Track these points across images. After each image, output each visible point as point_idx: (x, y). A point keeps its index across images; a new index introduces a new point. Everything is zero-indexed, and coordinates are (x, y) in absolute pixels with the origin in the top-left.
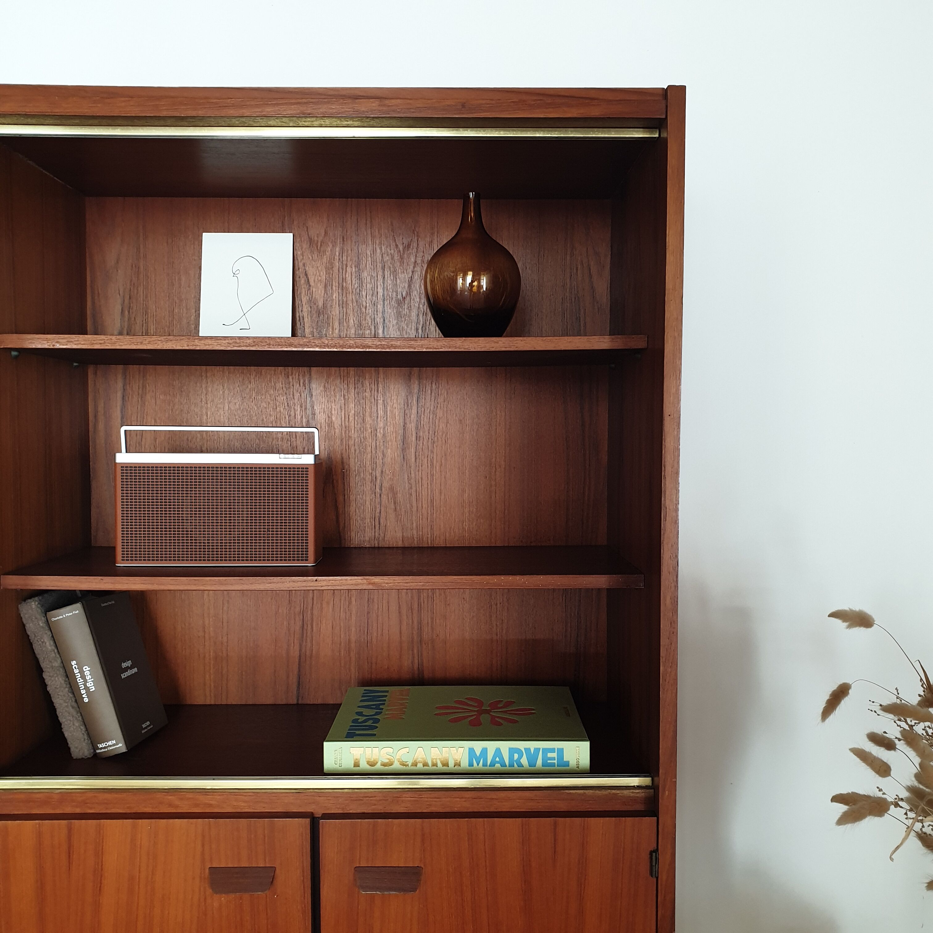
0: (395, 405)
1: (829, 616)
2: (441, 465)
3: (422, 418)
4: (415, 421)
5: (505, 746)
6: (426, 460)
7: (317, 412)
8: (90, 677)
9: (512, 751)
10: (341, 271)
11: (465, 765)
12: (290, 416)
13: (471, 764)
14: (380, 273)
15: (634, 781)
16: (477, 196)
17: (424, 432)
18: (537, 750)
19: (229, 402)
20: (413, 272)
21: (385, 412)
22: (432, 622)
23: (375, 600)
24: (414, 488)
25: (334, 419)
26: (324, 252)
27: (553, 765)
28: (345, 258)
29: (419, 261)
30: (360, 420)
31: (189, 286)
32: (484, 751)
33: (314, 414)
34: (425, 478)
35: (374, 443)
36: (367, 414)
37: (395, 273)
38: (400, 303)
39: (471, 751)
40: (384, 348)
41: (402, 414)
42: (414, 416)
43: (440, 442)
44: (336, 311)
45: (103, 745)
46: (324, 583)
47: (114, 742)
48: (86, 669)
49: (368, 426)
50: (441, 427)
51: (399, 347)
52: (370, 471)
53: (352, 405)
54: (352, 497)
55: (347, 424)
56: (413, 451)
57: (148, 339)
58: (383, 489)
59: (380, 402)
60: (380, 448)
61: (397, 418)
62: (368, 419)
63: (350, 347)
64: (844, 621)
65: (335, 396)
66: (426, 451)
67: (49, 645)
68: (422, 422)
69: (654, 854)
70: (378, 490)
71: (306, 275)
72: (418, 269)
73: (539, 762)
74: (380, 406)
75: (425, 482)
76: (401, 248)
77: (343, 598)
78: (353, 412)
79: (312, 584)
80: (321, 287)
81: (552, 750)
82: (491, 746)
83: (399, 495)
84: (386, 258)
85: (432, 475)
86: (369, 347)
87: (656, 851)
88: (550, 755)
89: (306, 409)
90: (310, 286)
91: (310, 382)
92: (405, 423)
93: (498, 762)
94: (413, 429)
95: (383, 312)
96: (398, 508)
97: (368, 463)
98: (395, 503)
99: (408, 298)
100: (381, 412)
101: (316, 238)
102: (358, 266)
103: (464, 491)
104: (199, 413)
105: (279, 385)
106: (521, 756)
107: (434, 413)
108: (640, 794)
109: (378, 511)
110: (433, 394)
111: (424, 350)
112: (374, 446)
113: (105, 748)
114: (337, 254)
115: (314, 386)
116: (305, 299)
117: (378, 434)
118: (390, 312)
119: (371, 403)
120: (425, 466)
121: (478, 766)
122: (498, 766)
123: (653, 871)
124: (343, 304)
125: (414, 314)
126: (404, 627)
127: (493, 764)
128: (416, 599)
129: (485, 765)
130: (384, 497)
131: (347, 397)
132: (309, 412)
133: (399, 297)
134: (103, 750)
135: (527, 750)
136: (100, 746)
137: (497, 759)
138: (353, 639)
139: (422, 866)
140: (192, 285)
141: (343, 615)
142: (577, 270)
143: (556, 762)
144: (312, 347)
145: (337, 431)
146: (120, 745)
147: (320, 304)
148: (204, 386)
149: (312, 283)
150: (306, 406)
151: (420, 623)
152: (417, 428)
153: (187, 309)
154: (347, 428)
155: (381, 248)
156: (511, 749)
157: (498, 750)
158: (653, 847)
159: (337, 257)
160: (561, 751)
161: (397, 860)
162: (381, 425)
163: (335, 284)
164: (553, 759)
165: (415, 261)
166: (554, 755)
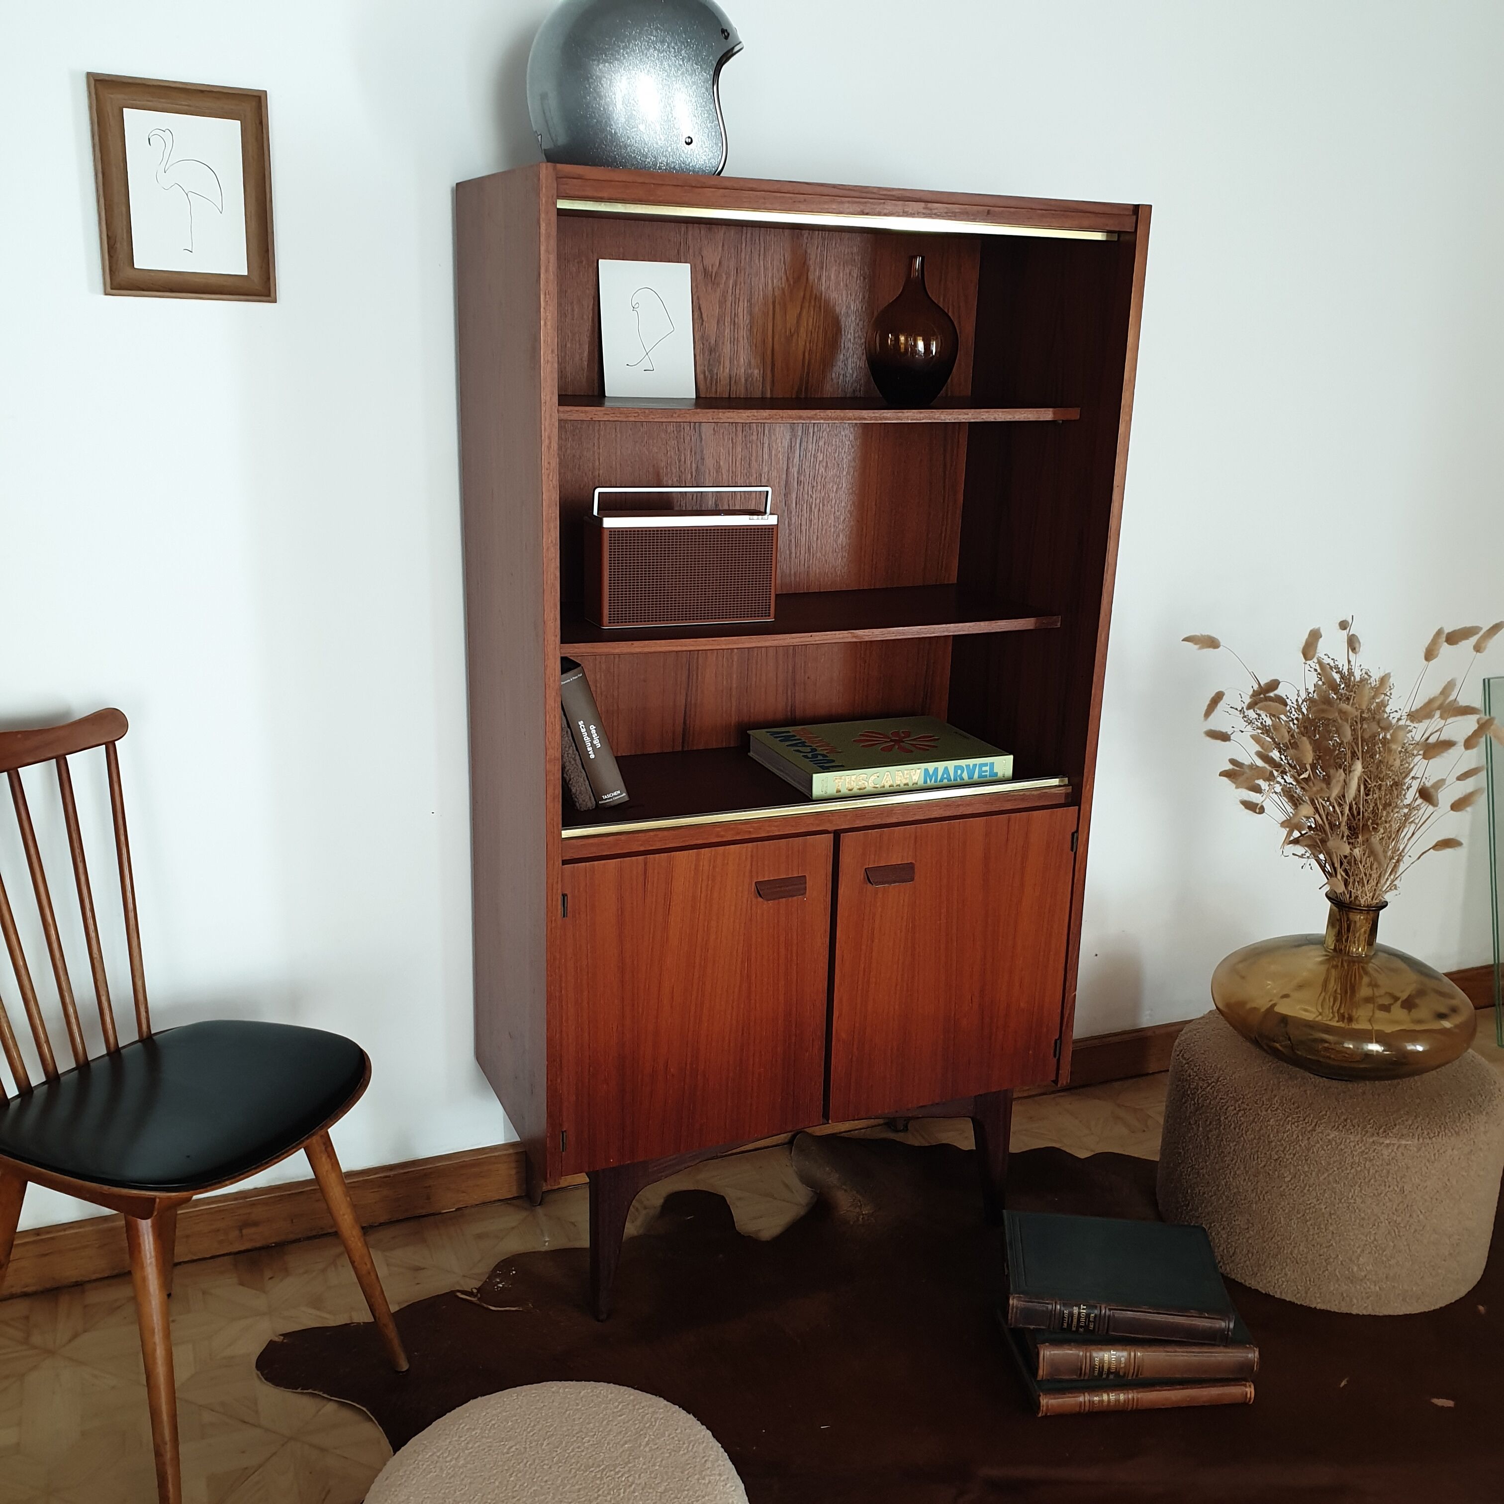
0: (779, 449)
1: (1183, 640)
2: (819, 510)
3: (803, 462)
4: (798, 465)
5: (951, 765)
6: (806, 504)
7: (706, 457)
8: (596, 734)
10: (733, 304)
11: (921, 783)
12: (680, 461)
13: (925, 782)
14: (770, 309)
15: (1055, 782)
16: (922, 261)
17: (805, 476)
18: (975, 765)
20: (801, 308)
21: (770, 456)
22: (805, 665)
24: (793, 535)
25: (721, 463)
26: (718, 284)
27: (986, 776)
28: (738, 291)
30: (747, 465)
32: (936, 769)
33: (703, 459)
34: (804, 523)
36: (753, 458)
37: (783, 310)
39: (926, 770)
41: (785, 459)
42: (796, 460)
43: (819, 488)
44: (727, 350)
45: (609, 796)
46: (817, 638)
47: (619, 792)
48: (592, 728)
50: (820, 471)
53: (739, 449)
56: (794, 495)
59: (766, 445)
61: (781, 462)
62: (754, 463)
64: (1196, 644)
65: (724, 440)
66: (806, 496)
68: (803, 466)
69: (1075, 835)
72: (807, 306)
73: (976, 776)
74: (766, 450)
75: (803, 528)
78: (740, 456)
80: (714, 322)
81: (986, 765)
82: (941, 765)
85: (811, 521)
86: (865, 419)
87: (1077, 831)
88: (984, 769)
90: (704, 322)
92: (788, 468)
93: (946, 778)
94: (796, 473)
100: (766, 457)
101: (710, 269)
103: (838, 536)
104: (592, 458)
106: (962, 772)
107: (815, 457)
108: (1062, 790)
110: (815, 437)
113: (610, 798)
114: (731, 287)
117: (763, 479)
119: (757, 446)
120: (804, 512)
121: (929, 783)
122: (945, 781)
123: (1074, 848)
124: (734, 341)
127: (941, 780)
129: (936, 781)
131: (734, 441)
132: (698, 457)
134: (608, 801)
135: (968, 766)
136: (605, 797)
137: (945, 776)
138: (734, 685)
139: (914, 862)
143: (988, 774)
145: (724, 476)
146: (624, 794)
147: (713, 342)
149: (705, 319)
151: (794, 667)
152: (798, 473)
153: (580, 344)
156: (955, 767)
157: (946, 768)
158: (1074, 829)
159: (730, 291)
160: (992, 764)
161: (896, 859)
162: (766, 469)
163: (728, 319)
164: (986, 771)
165: (804, 297)
166: (987, 768)
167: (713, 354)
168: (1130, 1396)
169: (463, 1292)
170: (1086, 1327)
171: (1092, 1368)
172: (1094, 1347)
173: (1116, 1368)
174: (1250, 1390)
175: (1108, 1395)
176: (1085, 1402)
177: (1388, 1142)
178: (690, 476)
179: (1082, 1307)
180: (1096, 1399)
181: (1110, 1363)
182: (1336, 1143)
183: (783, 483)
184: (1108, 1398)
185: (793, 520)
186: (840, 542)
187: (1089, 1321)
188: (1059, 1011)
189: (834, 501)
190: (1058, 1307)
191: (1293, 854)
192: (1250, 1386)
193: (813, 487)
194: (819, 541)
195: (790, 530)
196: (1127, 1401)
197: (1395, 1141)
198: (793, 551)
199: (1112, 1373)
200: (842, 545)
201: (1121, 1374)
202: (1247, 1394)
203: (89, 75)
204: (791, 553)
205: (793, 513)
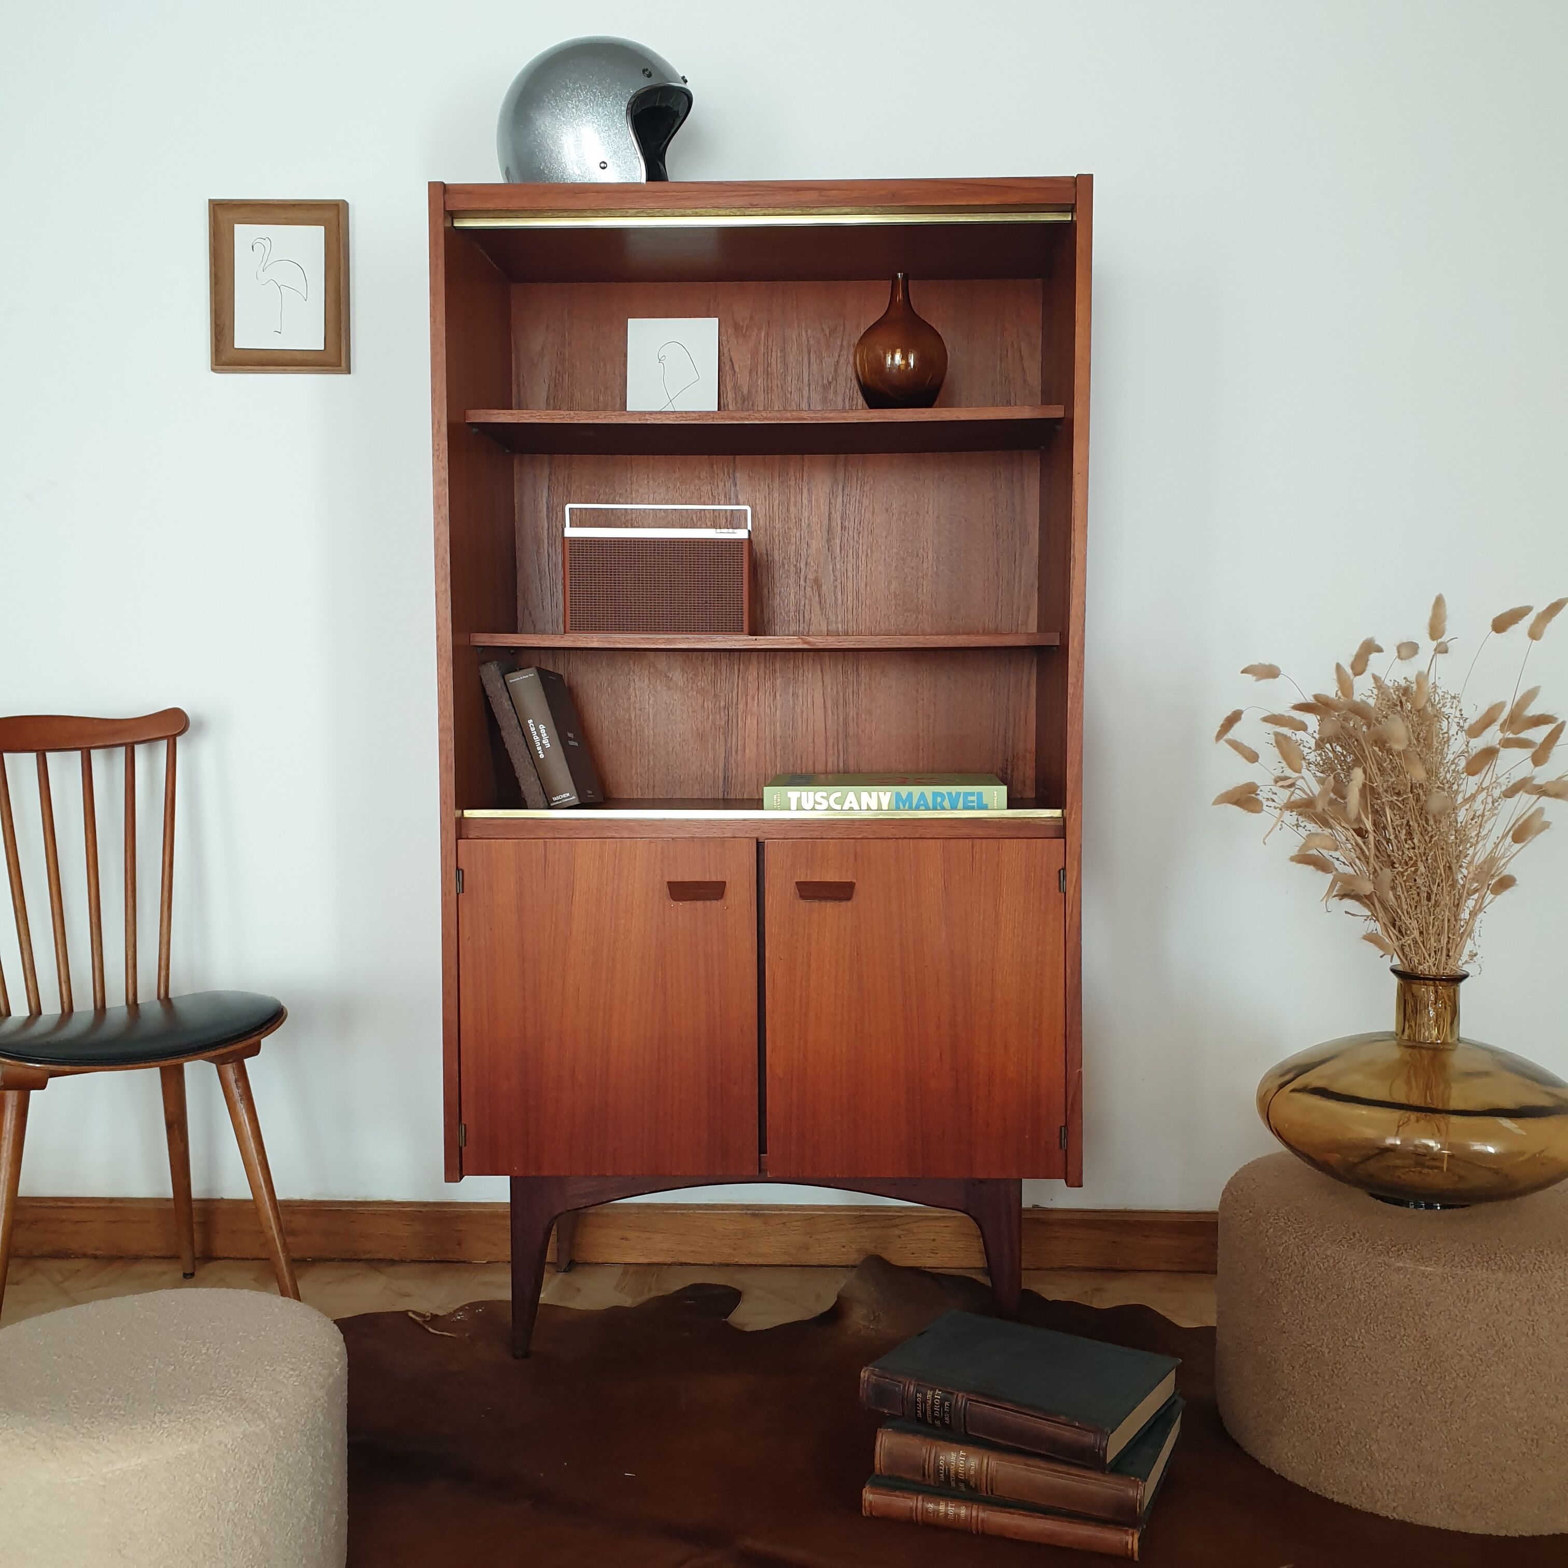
0: (820, 495)
1: (1241, 672)
2: (867, 556)
3: (847, 508)
4: (841, 510)
5: (929, 790)
6: (851, 550)
8: (545, 734)
9: (935, 795)
10: (766, 356)
11: (892, 807)
13: (898, 807)
14: (806, 358)
15: (1047, 813)
16: (906, 278)
17: (849, 522)
18: (958, 794)
19: (654, 493)
20: (839, 356)
21: (810, 501)
22: (857, 718)
23: (800, 694)
24: (839, 581)
26: (750, 336)
27: (972, 807)
28: (770, 342)
29: (845, 343)
30: (785, 510)
31: (614, 373)
32: (910, 795)
34: (850, 568)
35: (798, 534)
36: (792, 504)
37: (820, 358)
38: (826, 388)
39: (898, 794)
40: (818, 420)
41: (827, 504)
42: (839, 505)
44: (761, 398)
45: (558, 798)
46: (763, 642)
47: (568, 795)
48: (542, 727)
49: (793, 516)
50: (867, 516)
51: (829, 419)
52: (795, 563)
53: (776, 495)
54: (777, 591)
55: (771, 514)
56: (838, 542)
57: (603, 414)
58: (808, 581)
60: (805, 538)
61: (822, 507)
62: (792, 509)
63: (787, 419)
64: (1254, 675)
65: (760, 485)
66: (851, 542)
67: (507, 704)
68: (847, 512)
69: (1062, 871)
70: (802, 582)
71: (731, 361)
72: (844, 352)
73: (961, 806)
74: (805, 495)
75: (850, 574)
76: (827, 332)
77: (768, 693)
78: (777, 501)
79: (753, 643)
80: (746, 373)
81: (972, 794)
82: (916, 790)
83: (824, 588)
84: (812, 342)
85: (858, 567)
87: (1064, 869)
88: (970, 798)
89: (730, 498)
90: (735, 372)
91: (734, 471)
92: (830, 514)
93: (922, 805)
94: (839, 518)
95: (809, 397)
96: (823, 601)
97: (792, 554)
98: (819, 595)
99: (835, 382)
100: (805, 502)
101: (741, 323)
102: (783, 350)
103: (890, 583)
105: (703, 475)
106: (943, 800)
107: (860, 502)
108: (1051, 823)
109: (803, 603)
110: (859, 482)
111: (856, 421)
112: (798, 537)
113: (560, 800)
114: (763, 338)
115: (738, 475)
116: (729, 385)
117: (803, 524)
118: (816, 397)
119: (796, 491)
120: (850, 558)
122: (922, 808)
123: (1062, 889)
124: (768, 390)
125: (840, 399)
126: (829, 722)
127: (918, 808)
128: (841, 695)
129: (910, 808)
130: (808, 589)
131: (771, 486)
133: (825, 381)
134: (558, 803)
135: (950, 794)
136: (555, 799)
137: (922, 802)
138: (779, 733)
139: (855, 881)
140: (617, 372)
141: (768, 710)
142: (1007, 351)
143: (975, 804)
144: (752, 419)
145: (761, 522)
146: (574, 798)
147: (745, 391)
148: (629, 476)
149: (737, 370)
150: (730, 495)
151: (845, 718)
152: (842, 518)
153: (612, 397)
154: (772, 519)
155: (806, 332)
156: (934, 793)
157: (922, 794)
158: (1061, 865)
159: (762, 342)
160: (980, 795)
161: (832, 876)
162: (806, 514)
163: (760, 369)
164: (973, 802)
165: (842, 345)
166: (974, 798)
167: (746, 403)
168: (974, 1513)
169: (414, 1312)
170: (942, 1419)
171: (937, 1470)
172: (941, 1443)
173: (965, 1474)
174: (1132, 1540)
175: (947, 1506)
176: (917, 1507)
177: (1401, 1264)
178: (724, 521)
179: (937, 1392)
180: (931, 1506)
181: (957, 1467)
182: (1335, 1261)
183: (825, 528)
184: (946, 1509)
185: (838, 567)
186: (892, 587)
187: (945, 1412)
188: (1063, 1090)
189: (883, 548)
190: (912, 1388)
191: (1346, 912)
192: (1133, 1535)
193: (859, 533)
194: (868, 588)
195: (835, 576)
196: (969, 1518)
197: (1410, 1265)
198: (839, 597)
199: (961, 1481)
200: (895, 593)
201: (972, 1484)
202: (1127, 1543)
203: (211, 201)
204: (836, 599)
205: (838, 558)
